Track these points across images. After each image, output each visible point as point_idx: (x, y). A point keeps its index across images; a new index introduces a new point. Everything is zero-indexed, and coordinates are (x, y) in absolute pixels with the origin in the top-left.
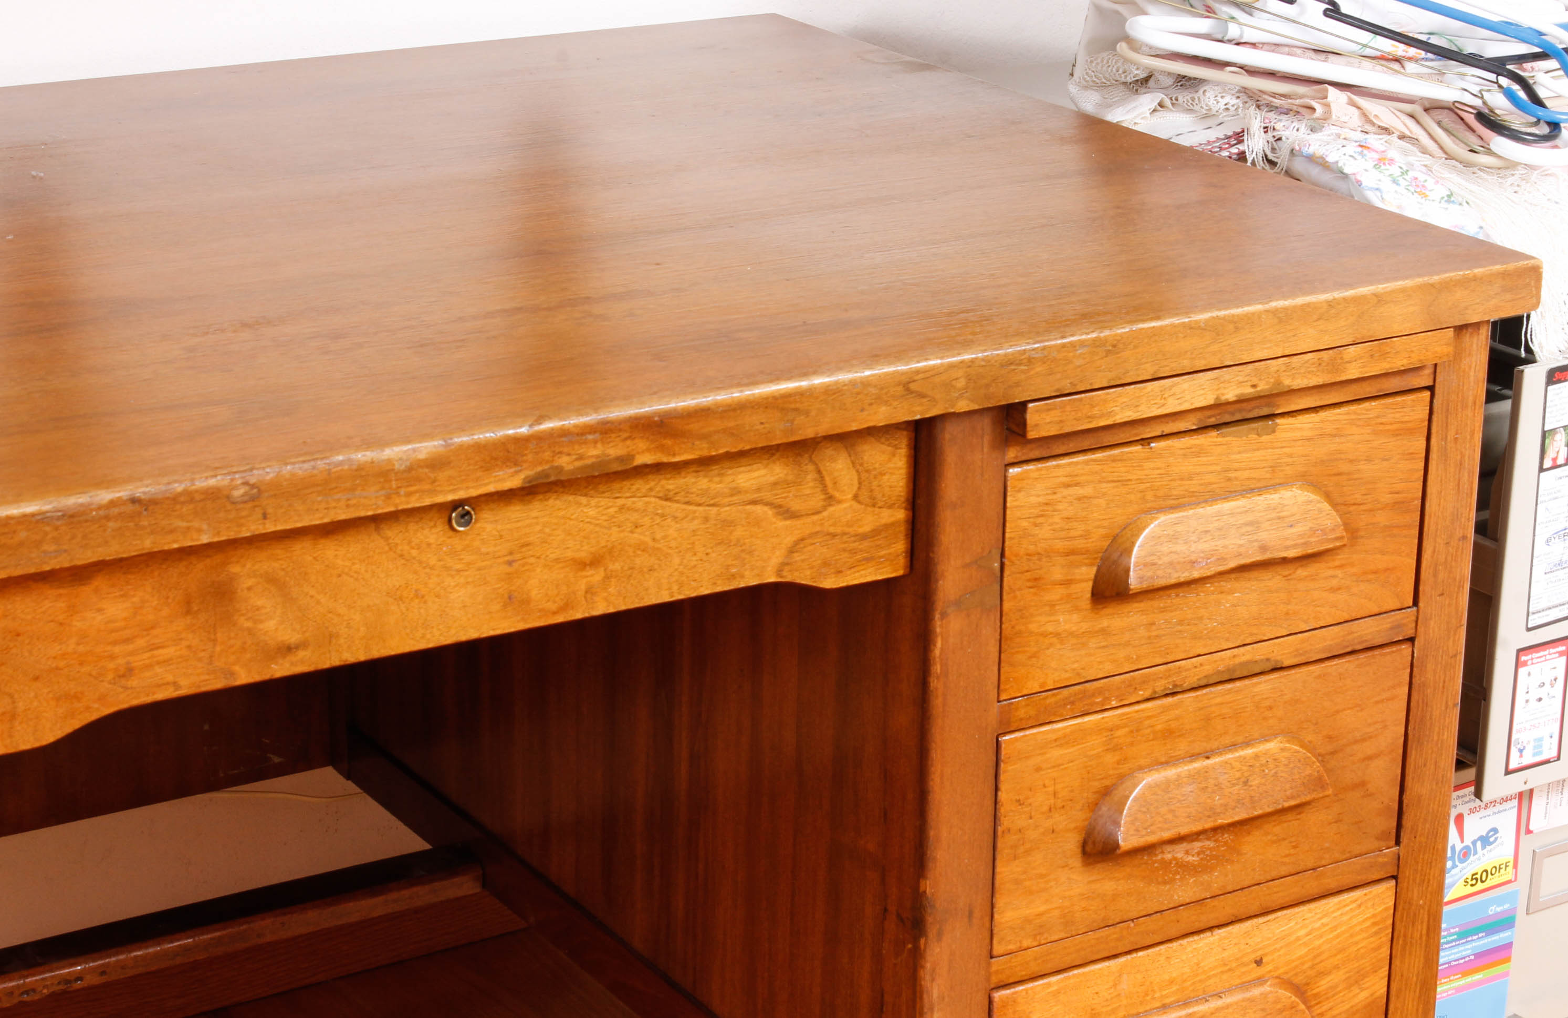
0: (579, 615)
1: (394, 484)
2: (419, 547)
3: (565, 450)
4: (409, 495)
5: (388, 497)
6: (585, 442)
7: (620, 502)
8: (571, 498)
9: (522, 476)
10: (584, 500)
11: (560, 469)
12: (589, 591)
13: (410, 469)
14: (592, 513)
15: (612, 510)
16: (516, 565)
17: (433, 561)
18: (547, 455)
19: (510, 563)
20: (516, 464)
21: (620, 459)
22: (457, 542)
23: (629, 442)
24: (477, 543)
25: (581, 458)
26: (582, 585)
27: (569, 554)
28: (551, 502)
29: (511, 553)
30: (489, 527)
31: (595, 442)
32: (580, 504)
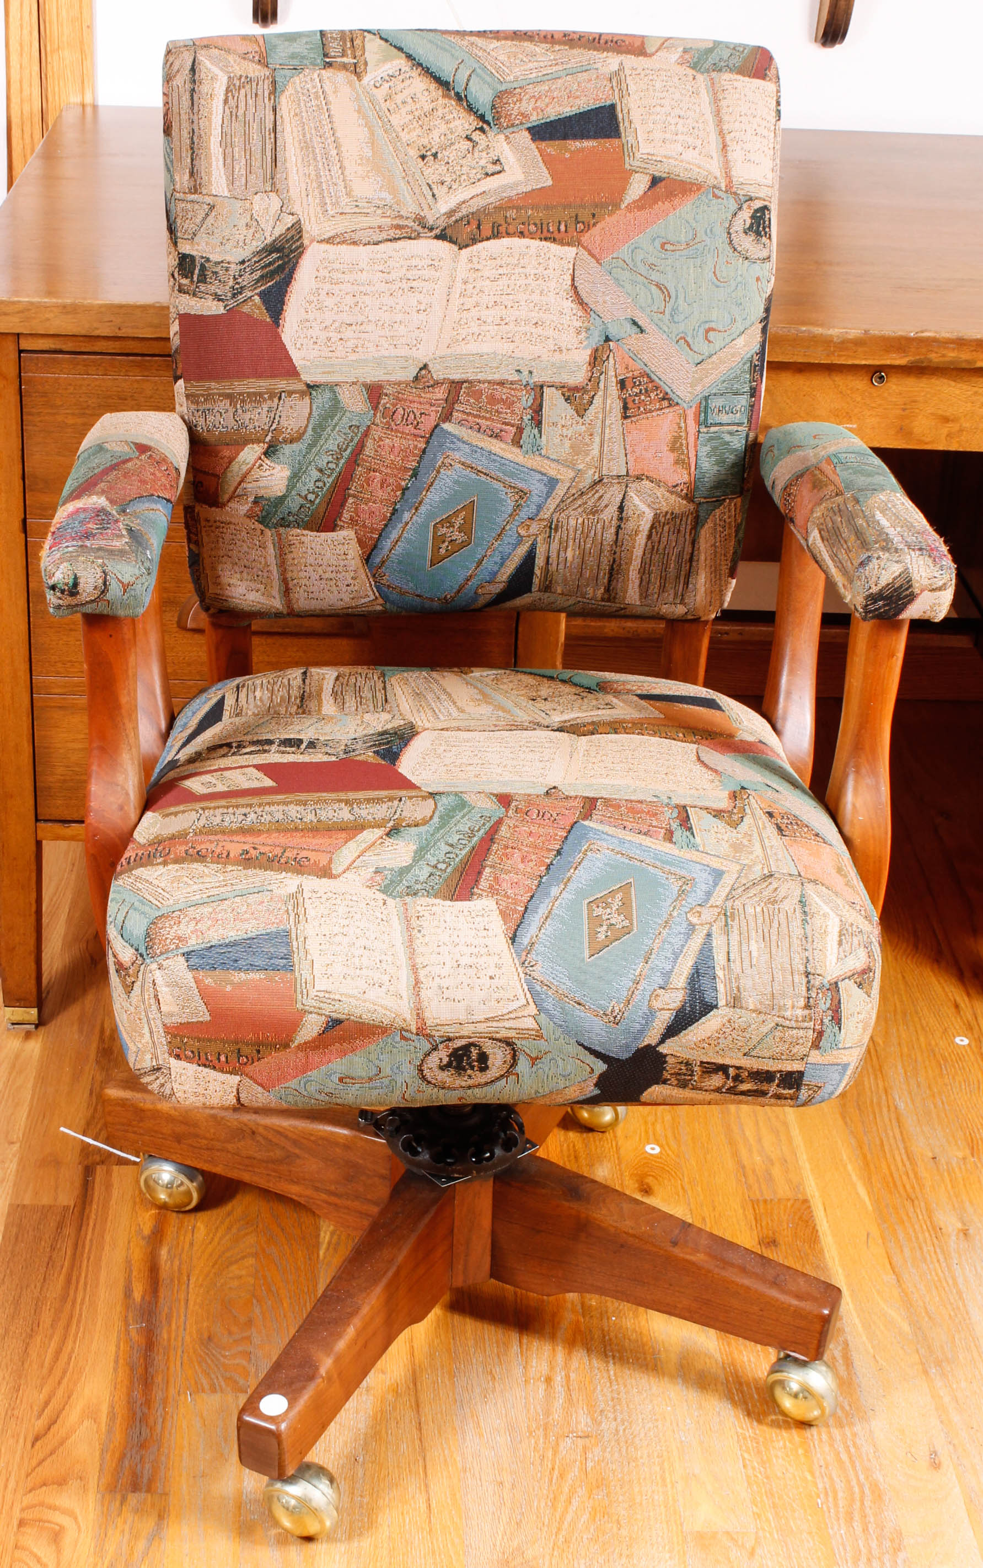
0: (941, 448)
1: (832, 349)
2: (851, 389)
3: (935, 350)
4: (839, 356)
5: (828, 355)
6: (947, 348)
7: (975, 389)
8: (946, 381)
9: (907, 359)
10: (953, 383)
11: (930, 361)
12: (949, 435)
13: (843, 342)
14: (958, 392)
15: (969, 393)
16: (907, 412)
17: (859, 399)
18: (924, 350)
19: (904, 410)
20: (904, 352)
21: (967, 361)
22: (873, 390)
23: (974, 353)
24: (886, 395)
25: (943, 356)
26: (944, 431)
27: (940, 412)
28: (933, 381)
29: (905, 404)
30: (894, 387)
31: (954, 349)
32: (950, 386)
